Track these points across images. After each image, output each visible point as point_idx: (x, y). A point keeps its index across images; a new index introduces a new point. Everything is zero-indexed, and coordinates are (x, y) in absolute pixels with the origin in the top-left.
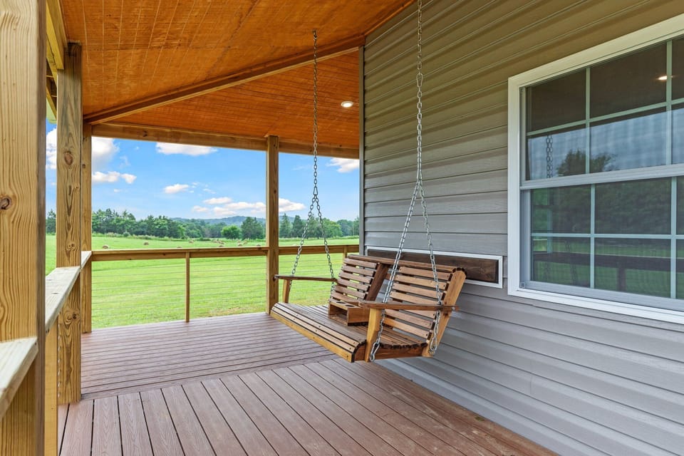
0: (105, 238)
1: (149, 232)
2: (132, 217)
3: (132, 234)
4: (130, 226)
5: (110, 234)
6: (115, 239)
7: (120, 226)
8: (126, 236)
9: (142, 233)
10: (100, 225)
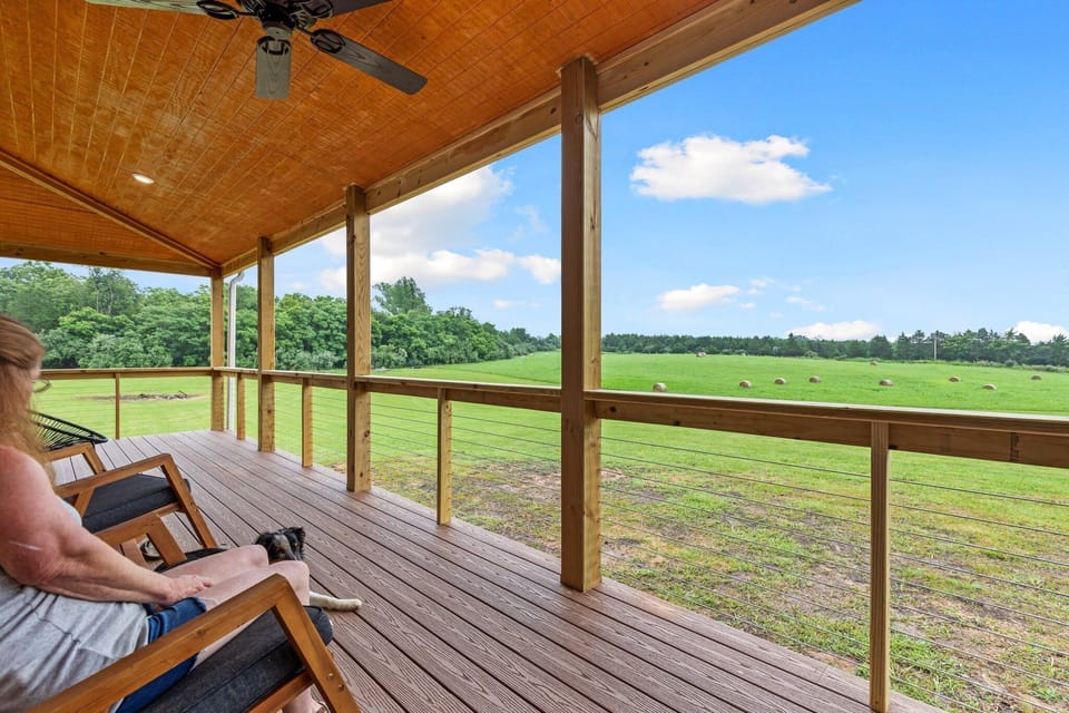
0: (974, 368)
1: (1055, 360)
2: (1023, 338)
3: (1020, 364)
4: (1018, 352)
5: (983, 362)
6: (988, 369)
7: (1003, 350)
8: (1010, 365)
9: (1044, 362)
10: (969, 350)
